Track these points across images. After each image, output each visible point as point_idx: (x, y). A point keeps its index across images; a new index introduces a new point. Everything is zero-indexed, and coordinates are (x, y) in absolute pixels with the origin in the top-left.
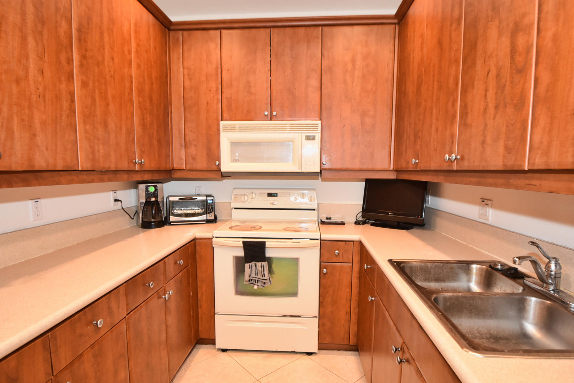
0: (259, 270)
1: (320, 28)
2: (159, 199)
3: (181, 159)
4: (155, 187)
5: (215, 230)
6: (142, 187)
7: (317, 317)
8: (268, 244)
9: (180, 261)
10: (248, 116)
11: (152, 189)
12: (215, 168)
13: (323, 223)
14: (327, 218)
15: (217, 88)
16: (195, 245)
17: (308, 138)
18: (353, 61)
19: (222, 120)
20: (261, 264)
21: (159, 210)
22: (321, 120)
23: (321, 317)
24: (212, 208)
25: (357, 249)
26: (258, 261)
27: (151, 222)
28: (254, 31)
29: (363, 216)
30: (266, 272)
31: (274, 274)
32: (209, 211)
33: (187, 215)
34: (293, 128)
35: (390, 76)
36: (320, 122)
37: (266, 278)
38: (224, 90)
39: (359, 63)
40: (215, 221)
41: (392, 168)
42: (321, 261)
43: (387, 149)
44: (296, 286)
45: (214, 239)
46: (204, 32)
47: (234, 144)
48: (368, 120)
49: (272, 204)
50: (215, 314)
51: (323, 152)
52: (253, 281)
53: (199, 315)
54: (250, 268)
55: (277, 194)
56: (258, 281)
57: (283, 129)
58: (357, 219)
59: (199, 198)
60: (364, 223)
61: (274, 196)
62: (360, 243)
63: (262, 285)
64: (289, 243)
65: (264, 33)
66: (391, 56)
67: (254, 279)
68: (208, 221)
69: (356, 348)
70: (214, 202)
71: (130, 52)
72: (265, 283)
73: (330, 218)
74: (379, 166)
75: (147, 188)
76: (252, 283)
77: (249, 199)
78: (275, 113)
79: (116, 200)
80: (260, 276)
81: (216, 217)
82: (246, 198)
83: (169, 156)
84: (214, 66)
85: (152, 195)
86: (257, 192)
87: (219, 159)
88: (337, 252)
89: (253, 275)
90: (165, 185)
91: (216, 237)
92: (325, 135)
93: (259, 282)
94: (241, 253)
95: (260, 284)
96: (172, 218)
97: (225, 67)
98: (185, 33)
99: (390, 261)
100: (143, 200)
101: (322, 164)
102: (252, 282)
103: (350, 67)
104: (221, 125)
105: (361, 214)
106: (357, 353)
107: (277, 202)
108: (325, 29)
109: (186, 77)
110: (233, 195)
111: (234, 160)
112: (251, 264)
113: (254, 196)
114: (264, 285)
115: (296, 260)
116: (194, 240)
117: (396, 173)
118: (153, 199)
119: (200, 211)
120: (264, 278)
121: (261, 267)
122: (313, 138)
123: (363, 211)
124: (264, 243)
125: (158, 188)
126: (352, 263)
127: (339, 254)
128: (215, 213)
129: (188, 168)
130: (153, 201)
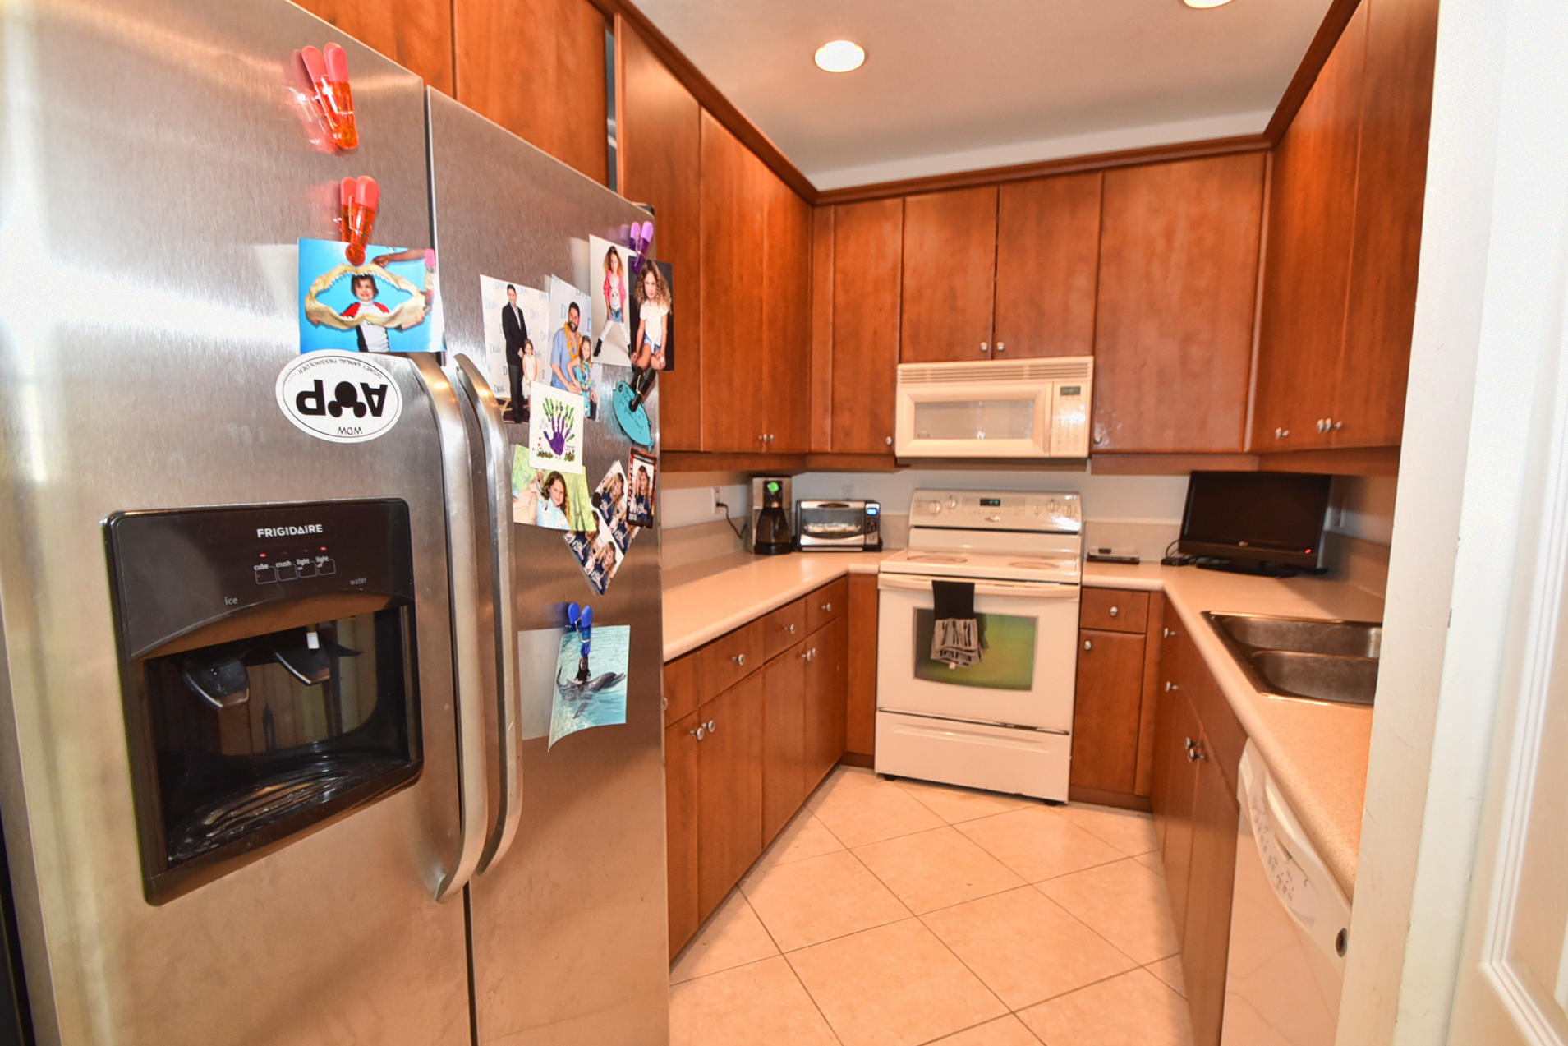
0: (961, 634)
1: (1100, 175)
2: (785, 506)
3: (824, 434)
4: (779, 483)
5: (881, 559)
6: (758, 482)
7: (1067, 733)
8: (980, 587)
9: (826, 605)
10: (949, 352)
11: (774, 487)
12: (884, 450)
13: (1092, 559)
14: (1101, 551)
15: (894, 304)
16: (847, 585)
17: (1065, 392)
18: (1169, 234)
19: (900, 362)
20: (965, 624)
21: (784, 525)
22: (1093, 353)
23: (1079, 733)
24: (875, 524)
25: (1156, 607)
26: (960, 617)
27: (771, 544)
28: (966, 194)
29: (1181, 550)
30: (974, 639)
31: (988, 647)
32: (870, 530)
33: (831, 535)
34: (1036, 373)
35: (1252, 258)
36: (1089, 360)
37: (972, 648)
38: (907, 307)
39: (1182, 237)
40: (877, 548)
41: (1247, 447)
42: (1081, 626)
43: (1237, 411)
44: (1030, 669)
45: (881, 576)
46: (875, 204)
47: (921, 406)
48: (1196, 352)
49: (989, 519)
50: (875, 711)
51: (1096, 418)
52: (948, 654)
53: (849, 709)
54: (943, 628)
55: (999, 501)
56: (957, 654)
57: (1015, 374)
58: (1169, 554)
59: (852, 505)
60: (1182, 563)
61: (994, 505)
62: (1163, 595)
63: (965, 661)
64: (1019, 588)
65: (985, 196)
66: (1255, 217)
67: (950, 649)
68: (867, 548)
69: (1147, 804)
70: (878, 514)
71: (761, 260)
72: (969, 658)
73: (1108, 551)
74: (1218, 445)
75: (766, 483)
76: (947, 659)
77: (944, 509)
78: (1000, 346)
79: (719, 505)
80: (960, 645)
81: (880, 542)
82: (938, 509)
83: (805, 428)
84: (890, 265)
85: (773, 497)
86: (961, 495)
87: (892, 434)
88: (1114, 610)
89: (949, 643)
90: (795, 479)
91: (884, 572)
92: (1103, 383)
93: (959, 657)
94: (928, 603)
95: (961, 660)
96: (805, 540)
97: (909, 264)
98: (841, 208)
99: (1206, 615)
100: (758, 506)
101: (1092, 441)
102: (947, 656)
103: (1160, 246)
104: (899, 373)
105: (1176, 546)
106: (1148, 815)
107: (999, 517)
108: (1111, 176)
109: (839, 287)
110: (913, 501)
111: (919, 436)
112: (946, 621)
113: (954, 504)
114: (968, 662)
115: (1031, 622)
116: (846, 576)
117: (1257, 459)
118: (775, 505)
119: (852, 528)
120: (968, 648)
121: (965, 627)
122: (1076, 391)
123: (1184, 538)
124: (972, 585)
125: (784, 486)
126: (1146, 633)
127: (1117, 614)
128: (881, 535)
129: (837, 449)
130: (775, 508)
